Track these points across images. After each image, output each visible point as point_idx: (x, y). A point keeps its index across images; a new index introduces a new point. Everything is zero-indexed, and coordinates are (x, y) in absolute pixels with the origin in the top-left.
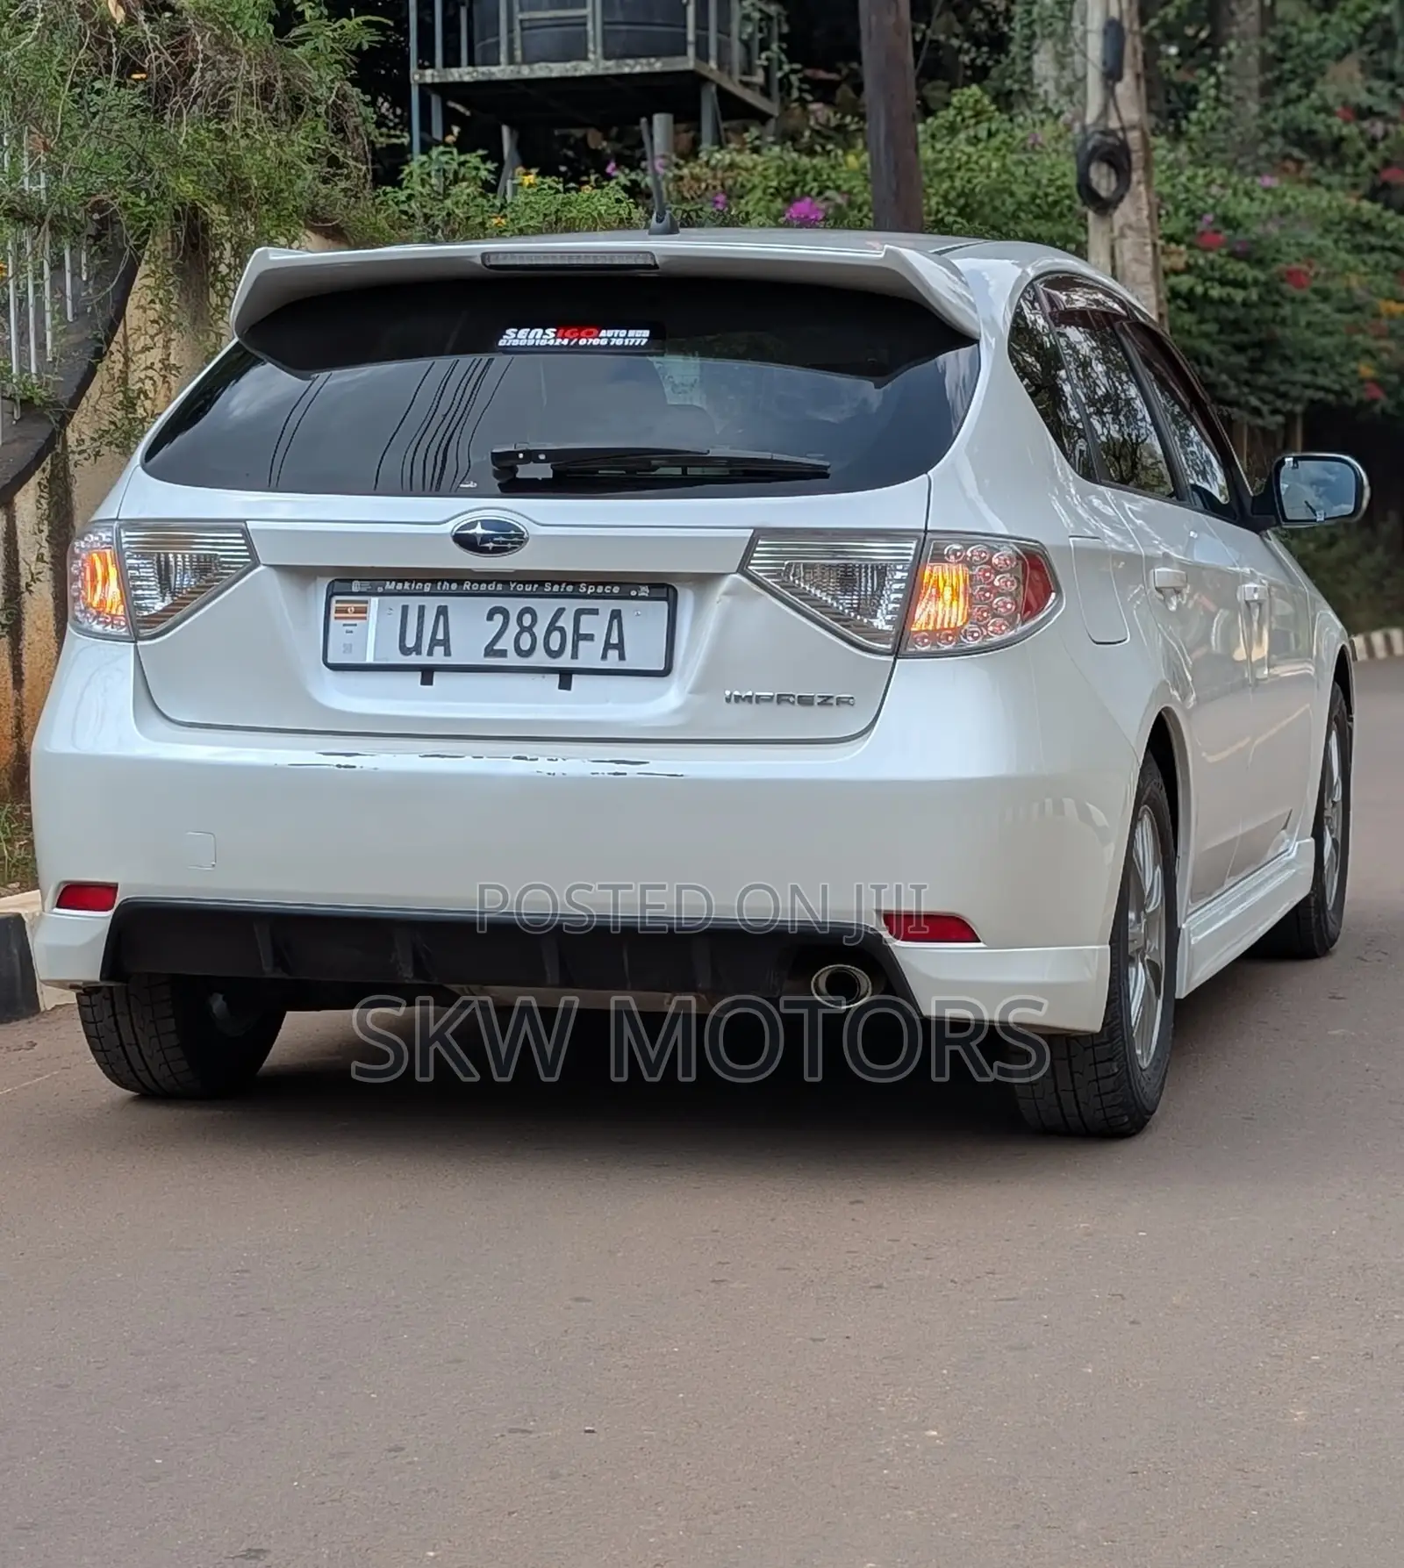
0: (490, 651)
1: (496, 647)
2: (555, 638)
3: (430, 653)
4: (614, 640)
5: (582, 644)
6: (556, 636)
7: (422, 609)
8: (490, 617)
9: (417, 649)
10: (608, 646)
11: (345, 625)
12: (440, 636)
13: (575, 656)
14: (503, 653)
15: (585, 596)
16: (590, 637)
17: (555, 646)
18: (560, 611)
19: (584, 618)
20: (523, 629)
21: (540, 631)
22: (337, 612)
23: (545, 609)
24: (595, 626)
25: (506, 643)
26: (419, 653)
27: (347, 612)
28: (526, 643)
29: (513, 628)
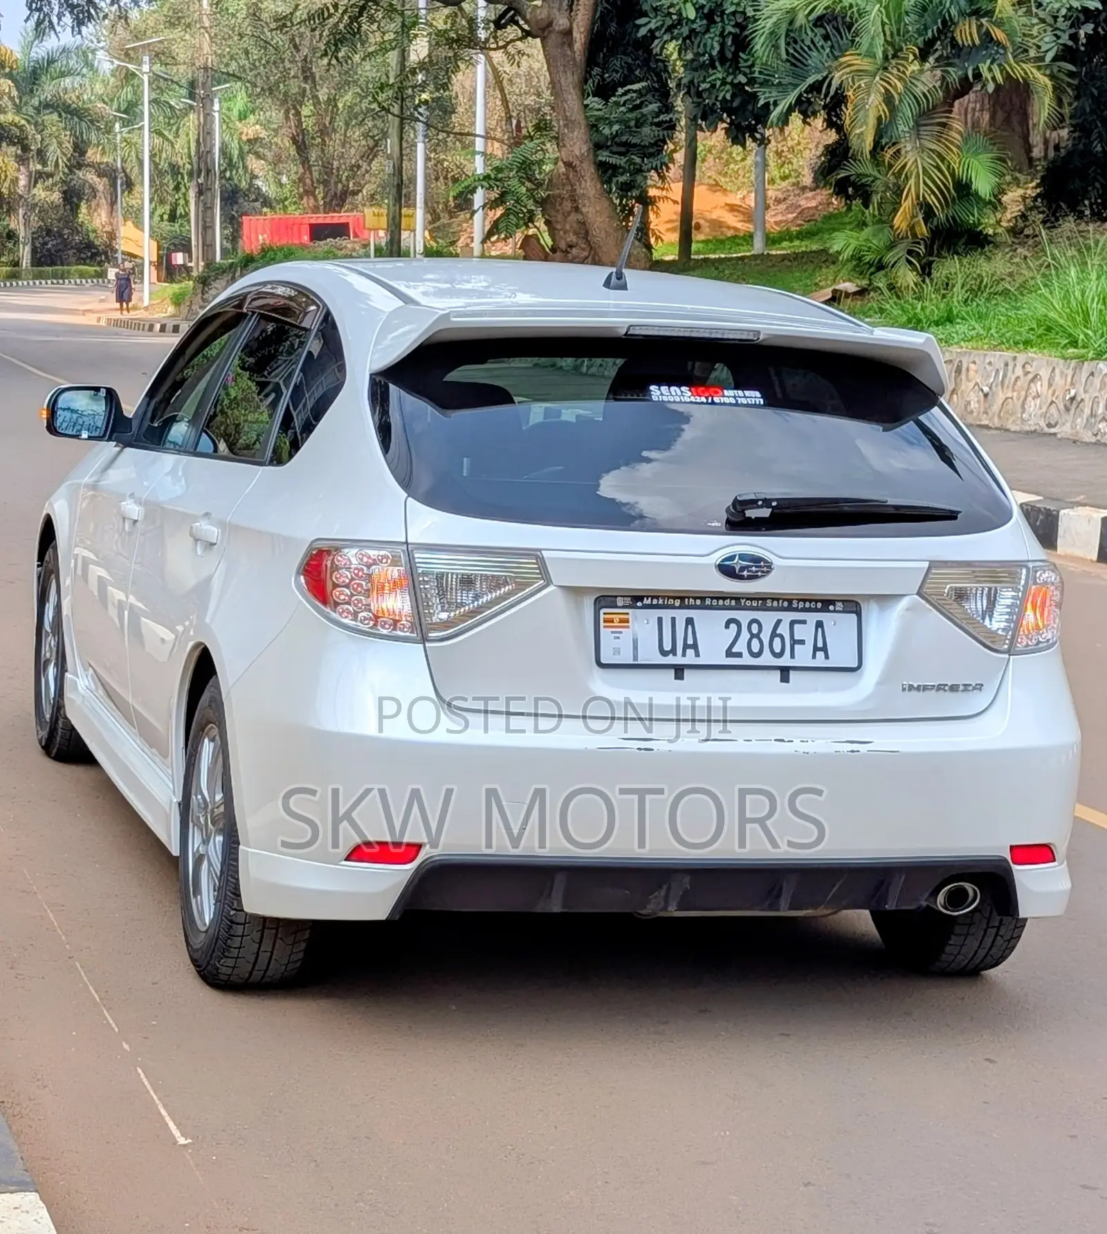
0: (729, 653)
1: (734, 650)
2: (777, 643)
3: (684, 655)
4: (820, 644)
5: (797, 647)
6: (777, 641)
7: (673, 619)
8: (727, 626)
9: (673, 651)
10: (816, 649)
11: (612, 632)
12: (690, 641)
13: (792, 656)
14: (739, 655)
15: (796, 610)
16: (802, 642)
17: (777, 649)
18: (779, 622)
19: (796, 626)
20: (753, 636)
21: (765, 636)
22: (605, 622)
23: (768, 619)
24: (805, 632)
25: (741, 647)
26: (675, 654)
27: (613, 622)
28: (756, 648)
29: (745, 636)
